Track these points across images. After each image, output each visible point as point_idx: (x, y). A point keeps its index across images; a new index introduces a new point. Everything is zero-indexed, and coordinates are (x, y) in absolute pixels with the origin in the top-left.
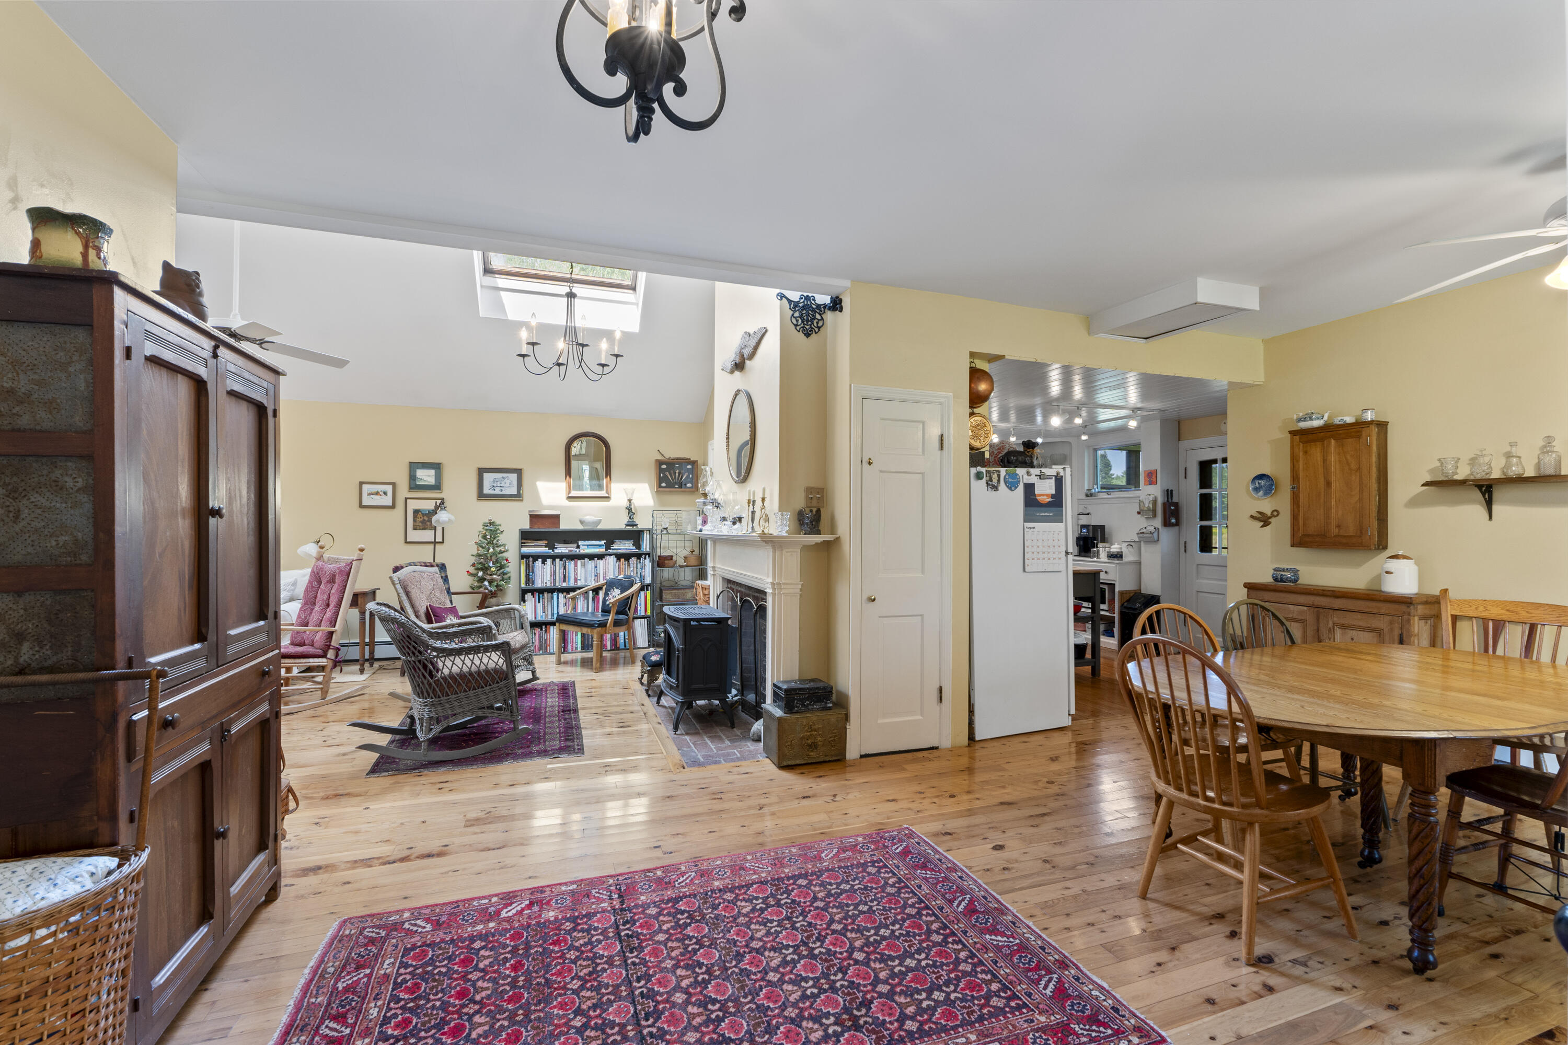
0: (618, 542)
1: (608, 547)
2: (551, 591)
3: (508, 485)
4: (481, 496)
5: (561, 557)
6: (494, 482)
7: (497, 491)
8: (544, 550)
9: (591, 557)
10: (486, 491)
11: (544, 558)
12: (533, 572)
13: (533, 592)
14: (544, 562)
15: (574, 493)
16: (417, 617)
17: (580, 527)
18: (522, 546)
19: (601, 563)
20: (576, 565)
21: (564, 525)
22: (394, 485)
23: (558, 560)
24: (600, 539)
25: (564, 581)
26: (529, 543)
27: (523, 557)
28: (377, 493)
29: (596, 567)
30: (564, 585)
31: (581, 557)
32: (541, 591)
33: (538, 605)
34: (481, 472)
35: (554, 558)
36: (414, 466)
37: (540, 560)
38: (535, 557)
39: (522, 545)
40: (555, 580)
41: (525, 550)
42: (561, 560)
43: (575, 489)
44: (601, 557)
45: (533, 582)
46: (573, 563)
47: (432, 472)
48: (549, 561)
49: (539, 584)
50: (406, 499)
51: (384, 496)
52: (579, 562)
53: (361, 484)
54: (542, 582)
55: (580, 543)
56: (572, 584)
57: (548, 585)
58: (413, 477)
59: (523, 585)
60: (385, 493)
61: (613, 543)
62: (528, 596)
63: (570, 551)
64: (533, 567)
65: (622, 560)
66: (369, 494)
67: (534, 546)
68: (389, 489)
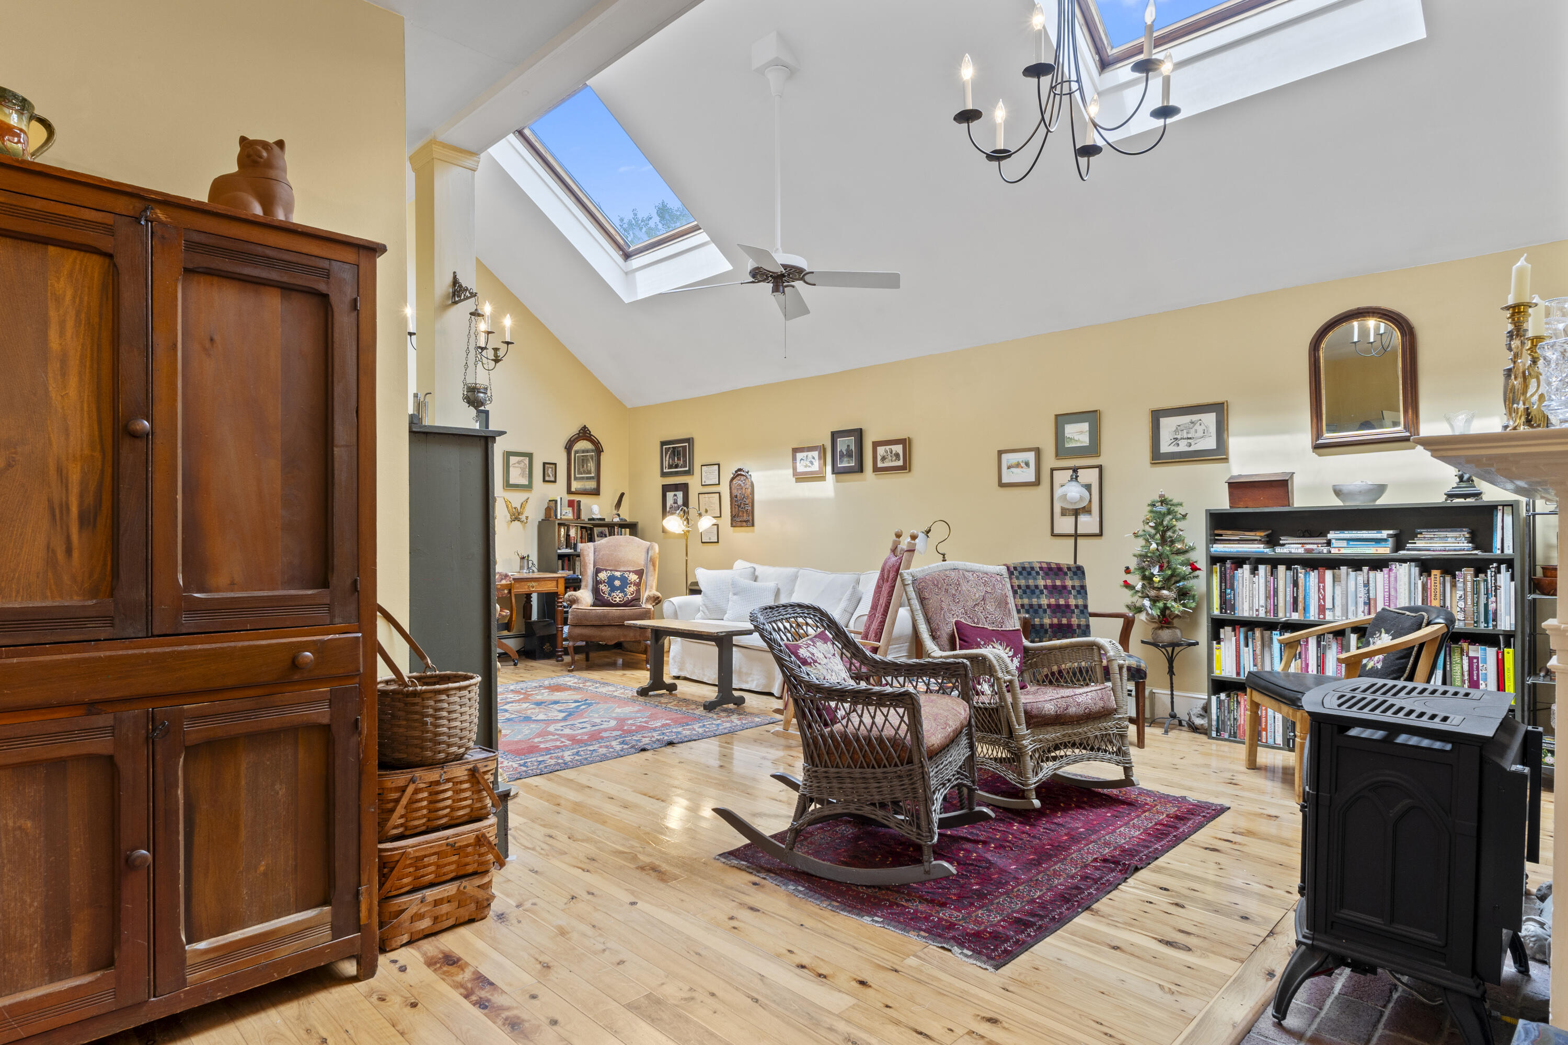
0: (1427, 534)
1: (1399, 545)
2: (1270, 626)
3: (1200, 434)
4: (1158, 457)
5: (1290, 562)
6: (1176, 431)
7: (1183, 447)
8: (1259, 549)
9: (1356, 564)
10: (1165, 448)
11: (1256, 562)
12: (1232, 589)
13: (1236, 624)
14: (1254, 571)
15: (1329, 436)
16: (934, 638)
17: (1335, 502)
18: (1216, 541)
19: (1379, 577)
20: (1321, 580)
21: (1301, 500)
22: (1038, 451)
23: (1281, 569)
24: (1379, 528)
25: (1295, 609)
26: (1228, 534)
27: (1215, 560)
28: (1018, 465)
29: (1367, 585)
30: (1295, 616)
31: (1333, 564)
32: (1250, 625)
33: (1244, 650)
34: (1157, 416)
35: (1274, 563)
36: (1061, 420)
37: (1247, 567)
38: (1239, 561)
39: (1214, 538)
40: (1276, 606)
41: (1219, 549)
42: (1289, 568)
43: (1332, 428)
44: (1378, 564)
45: (1233, 608)
46: (1314, 575)
47: (1085, 426)
48: (1262, 569)
49: (1244, 611)
50: (1052, 470)
51: (1025, 469)
52: (1329, 574)
53: (1000, 453)
54: (1251, 608)
55: (1331, 535)
56: (1313, 615)
57: (1262, 614)
58: (1059, 436)
59: (1216, 612)
60: (1027, 464)
61: (1414, 536)
62: (1226, 632)
63: (1308, 551)
64: (1233, 577)
65: (1436, 573)
66: (1009, 468)
67: (1239, 541)
68: (1031, 457)
